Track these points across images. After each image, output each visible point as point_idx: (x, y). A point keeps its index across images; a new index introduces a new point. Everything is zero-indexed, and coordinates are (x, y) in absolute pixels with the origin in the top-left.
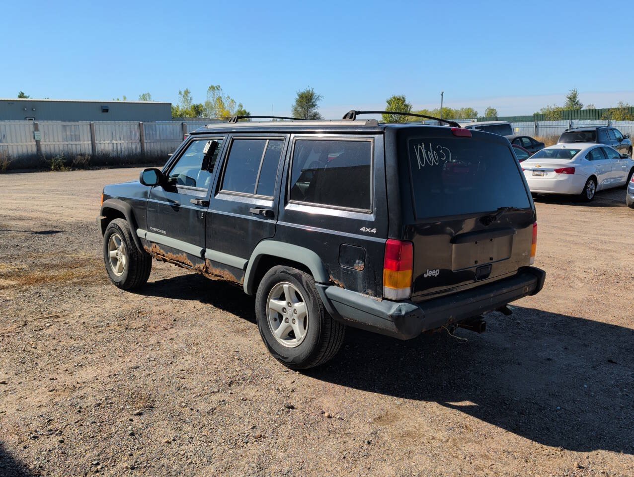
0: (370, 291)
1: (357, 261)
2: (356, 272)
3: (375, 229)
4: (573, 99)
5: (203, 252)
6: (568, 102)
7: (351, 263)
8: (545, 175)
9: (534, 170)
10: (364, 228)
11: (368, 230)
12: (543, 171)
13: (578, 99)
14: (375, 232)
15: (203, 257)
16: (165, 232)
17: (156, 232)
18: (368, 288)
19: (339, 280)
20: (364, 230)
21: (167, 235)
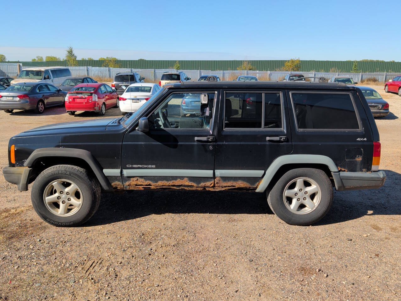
0: (364, 170)
1: (357, 156)
2: (357, 162)
3: (366, 138)
4: (70, 52)
5: (214, 173)
6: (68, 55)
7: (354, 157)
8: (140, 102)
9: (133, 99)
10: (359, 138)
11: (362, 139)
12: (138, 99)
13: (73, 53)
14: (366, 140)
15: (214, 177)
16: (154, 166)
17: (139, 168)
18: (363, 168)
19: (344, 168)
20: (359, 140)
21: (156, 168)
